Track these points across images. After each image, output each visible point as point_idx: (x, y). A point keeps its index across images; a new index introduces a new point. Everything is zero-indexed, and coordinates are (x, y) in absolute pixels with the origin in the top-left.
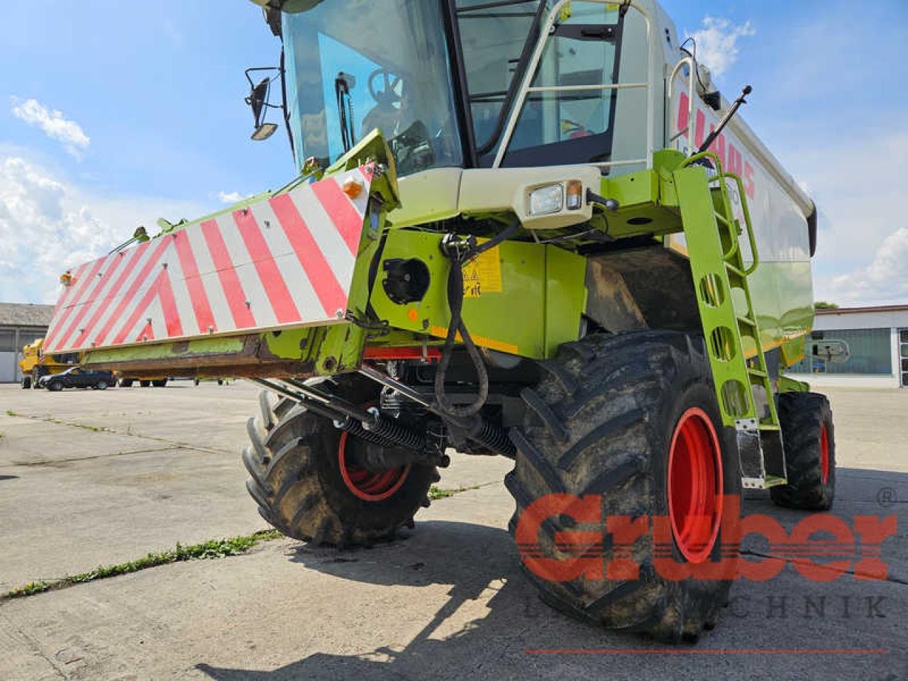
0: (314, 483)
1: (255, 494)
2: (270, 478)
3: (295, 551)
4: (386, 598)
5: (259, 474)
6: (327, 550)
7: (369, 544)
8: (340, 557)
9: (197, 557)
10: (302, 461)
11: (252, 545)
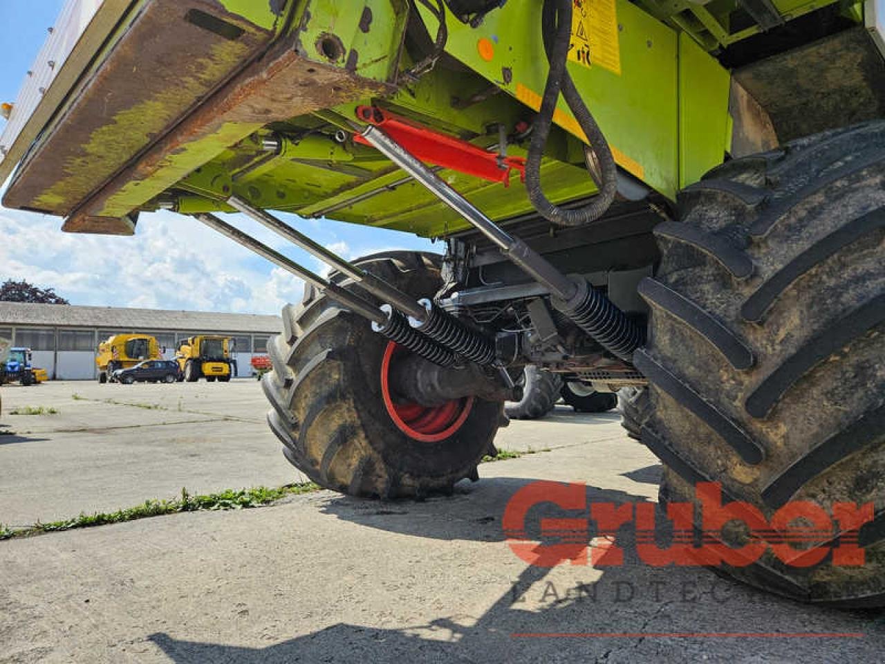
0: (349, 410)
1: (278, 430)
2: (293, 405)
3: (329, 503)
4: (445, 555)
5: (280, 402)
6: (368, 503)
7: (423, 495)
8: (385, 510)
9: (208, 508)
10: (332, 382)
11: (278, 498)
